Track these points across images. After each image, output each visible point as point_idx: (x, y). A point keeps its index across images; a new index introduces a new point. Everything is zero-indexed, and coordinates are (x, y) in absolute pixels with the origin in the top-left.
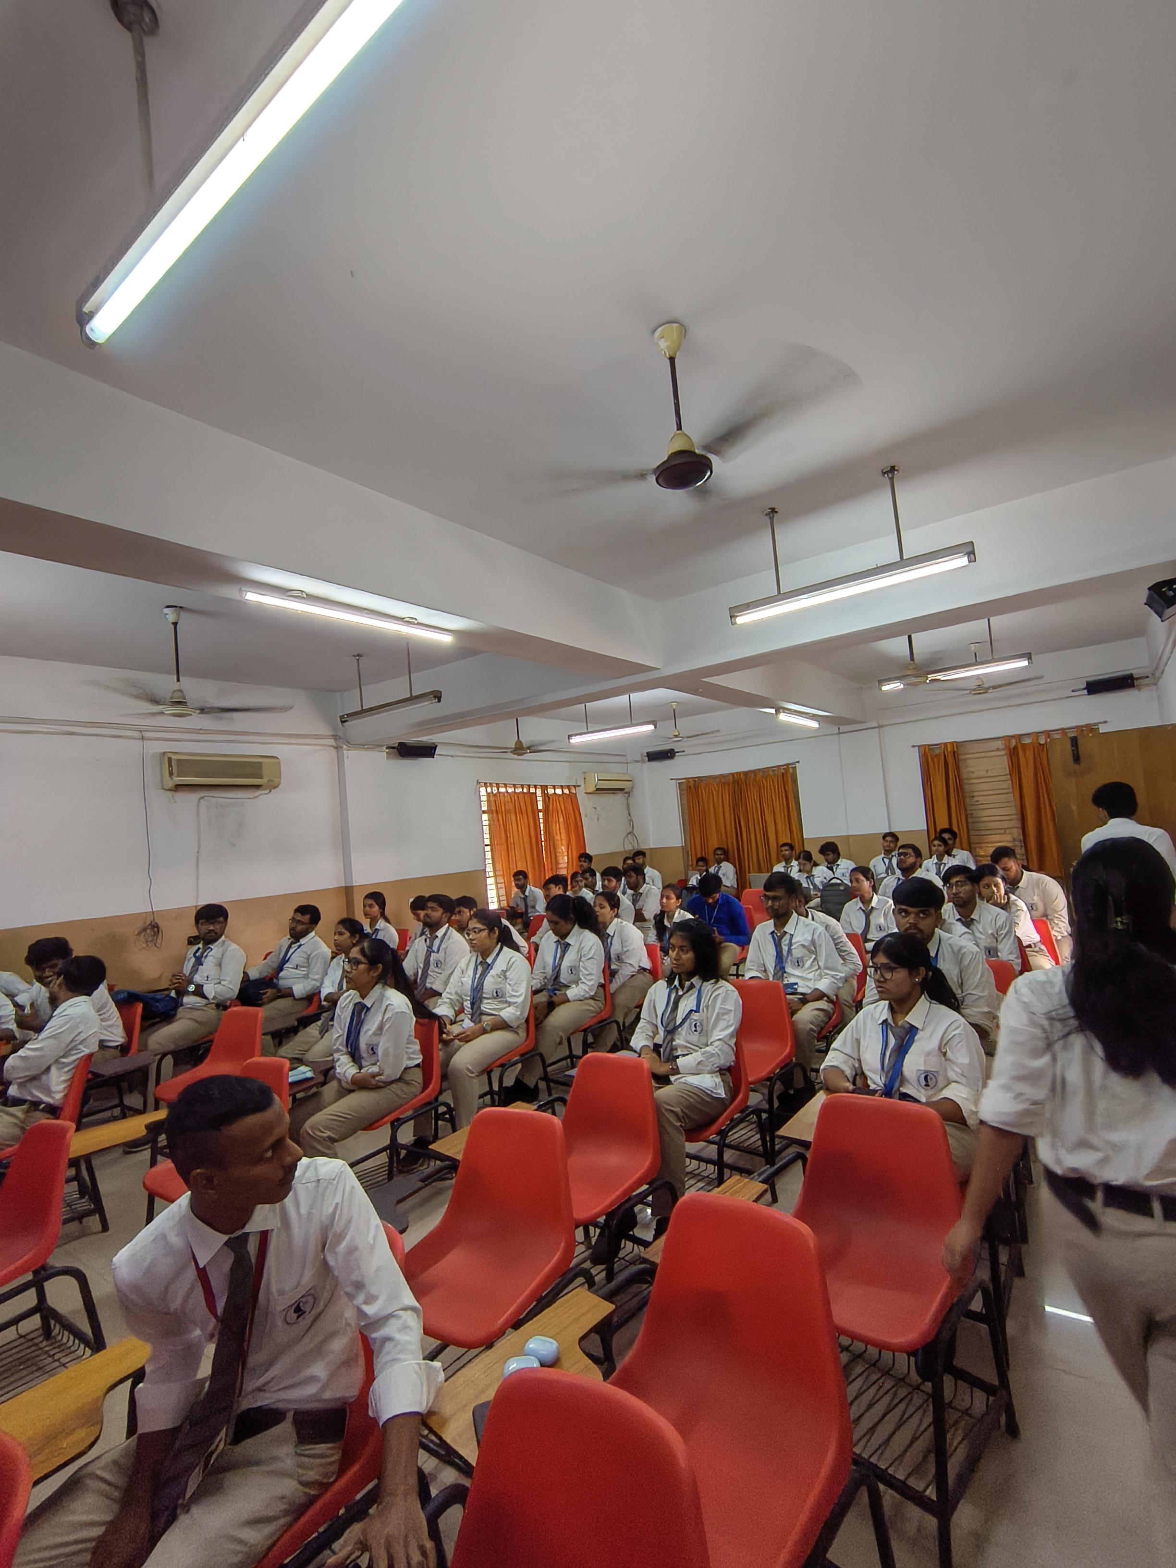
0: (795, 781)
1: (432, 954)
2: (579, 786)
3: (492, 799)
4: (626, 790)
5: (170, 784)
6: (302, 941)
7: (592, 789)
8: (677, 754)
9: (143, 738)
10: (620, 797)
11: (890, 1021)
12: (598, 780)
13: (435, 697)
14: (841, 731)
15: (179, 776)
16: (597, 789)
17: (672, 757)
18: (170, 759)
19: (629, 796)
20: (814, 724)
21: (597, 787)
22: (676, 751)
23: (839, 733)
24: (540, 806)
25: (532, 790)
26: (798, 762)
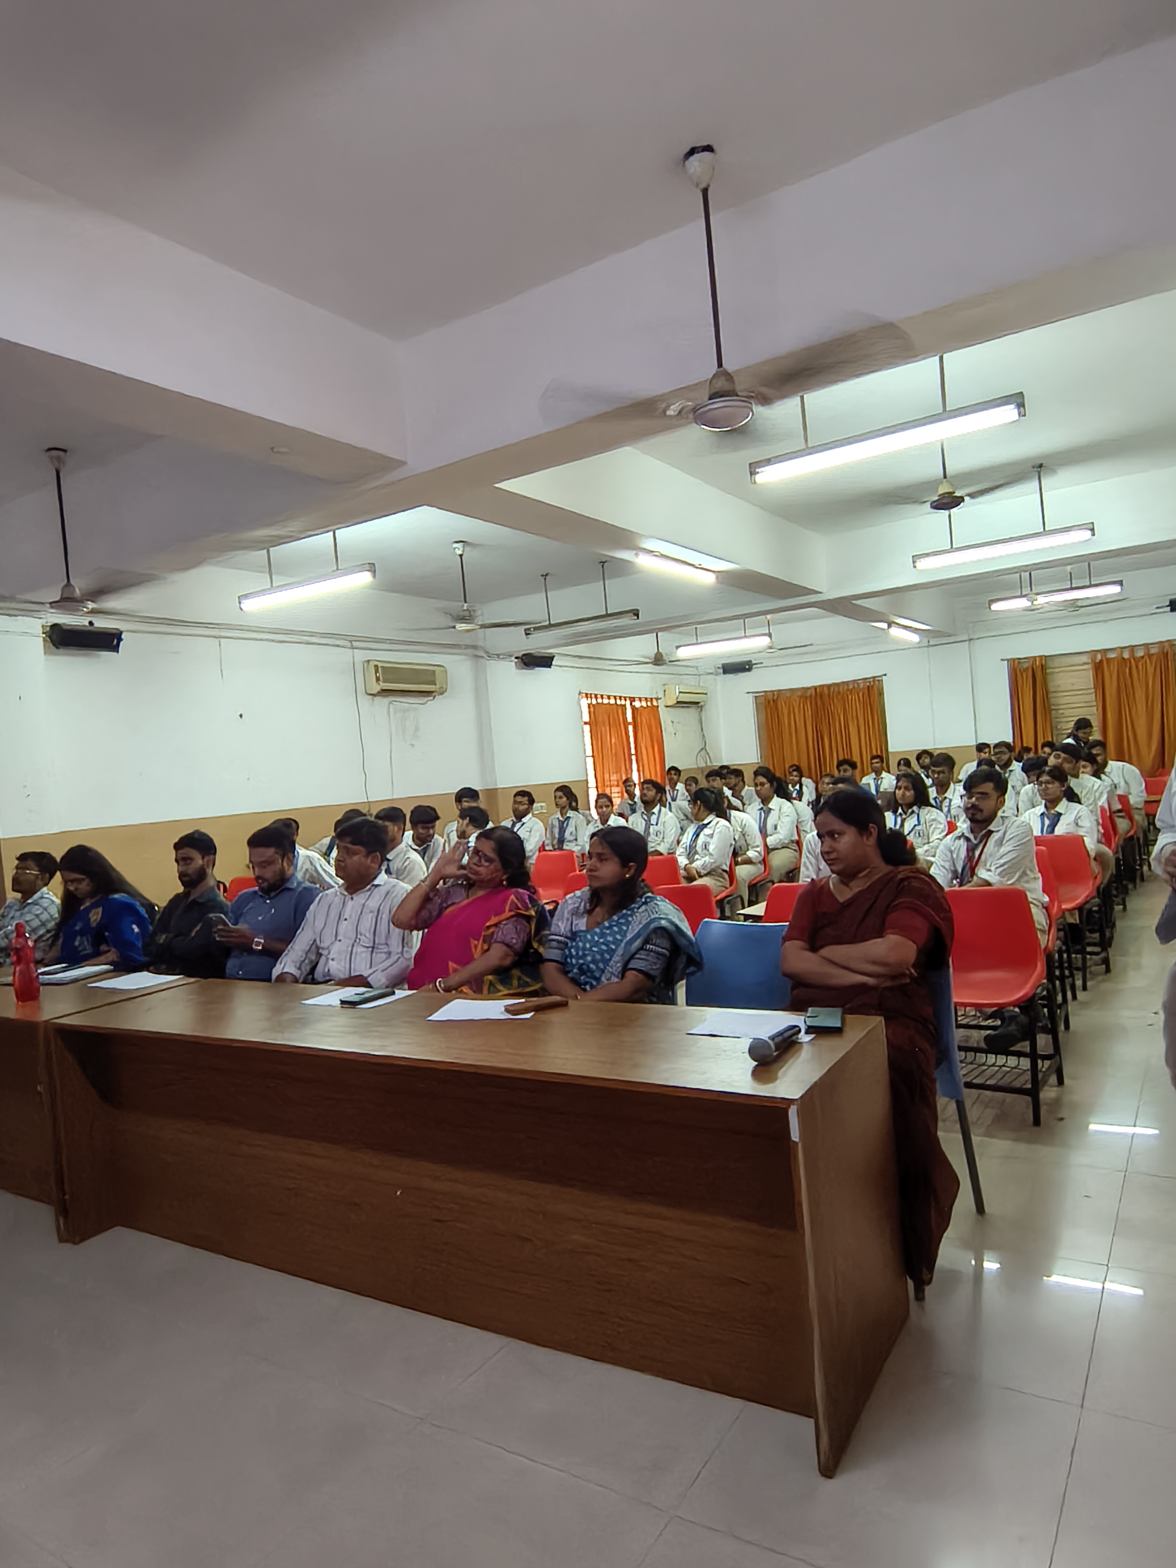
0: (881, 694)
1: (651, 827)
2: (661, 698)
3: (592, 709)
4: (700, 705)
5: (376, 688)
6: (524, 820)
7: (672, 702)
8: (754, 666)
9: (353, 648)
10: (692, 711)
11: (1046, 812)
12: (680, 692)
13: (635, 615)
14: (931, 643)
15: (384, 682)
16: (678, 702)
17: (749, 670)
18: (376, 667)
19: (701, 710)
20: (915, 638)
21: (679, 700)
22: (754, 662)
23: (929, 646)
24: (630, 719)
25: (623, 702)
26: (885, 675)
